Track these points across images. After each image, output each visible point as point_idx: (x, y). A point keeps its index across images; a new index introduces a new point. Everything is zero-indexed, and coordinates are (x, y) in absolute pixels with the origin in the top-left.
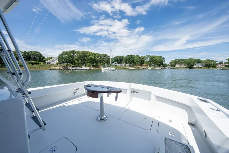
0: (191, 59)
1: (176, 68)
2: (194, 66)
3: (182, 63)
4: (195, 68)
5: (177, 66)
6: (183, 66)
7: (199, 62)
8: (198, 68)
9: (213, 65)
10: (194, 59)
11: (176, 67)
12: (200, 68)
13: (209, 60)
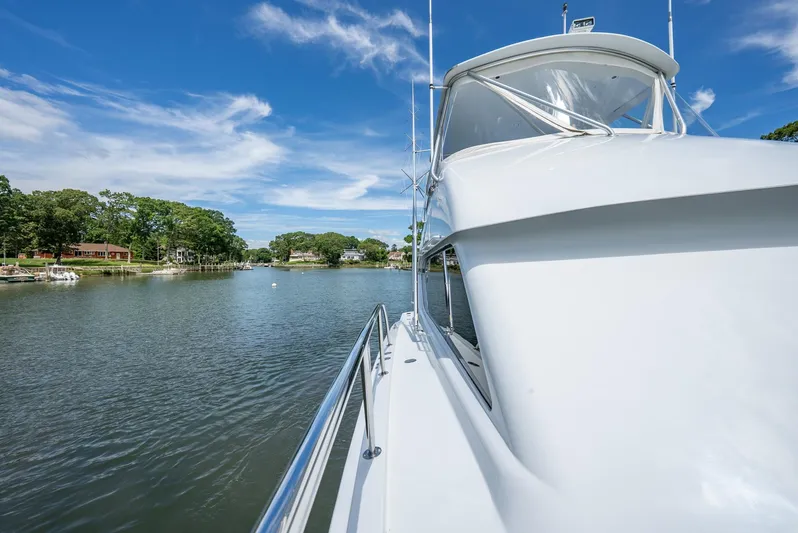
0: (330, 235)
1: (292, 263)
2: (342, 258)
3: (307, 248)
4: (343, 262)
5: (296, 257)
6: (309, 256)
7: (352, 244)
8: (352, 263)
9: (381, 255)
10: (341, 235)
11: (291, 260)
12: (356, 262)
13: (373, 242)
